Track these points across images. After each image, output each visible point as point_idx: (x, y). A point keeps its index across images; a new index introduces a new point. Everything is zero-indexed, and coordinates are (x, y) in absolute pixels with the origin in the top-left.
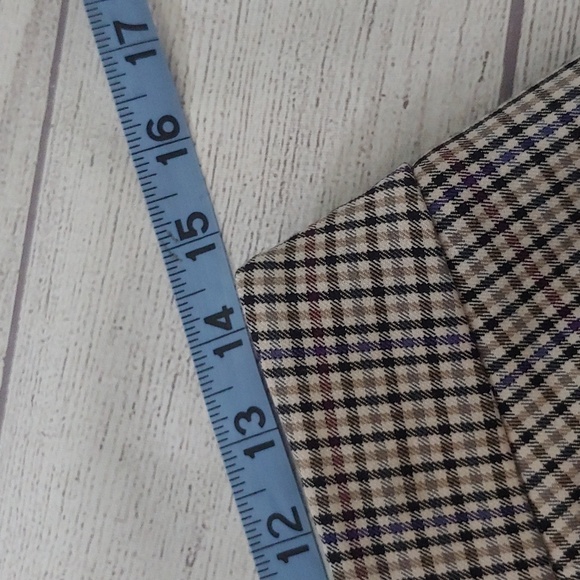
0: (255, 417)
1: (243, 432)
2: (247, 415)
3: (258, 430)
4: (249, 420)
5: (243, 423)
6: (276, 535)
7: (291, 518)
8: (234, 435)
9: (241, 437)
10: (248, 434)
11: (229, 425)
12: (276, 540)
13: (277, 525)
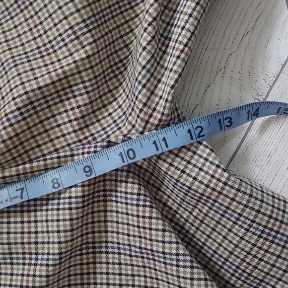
0: (229, 124)
1: (226, 119)
2: (230, 122)
3: (225, 125)
4: (229, 122)
5: (229, 119)
6: (196, 129)
7: (201, 135)
8: (225, 116)
9: (224, 119)
10: (225, 121)
11: (229, 115)
12: (195, 128)
13: (199, 129)
